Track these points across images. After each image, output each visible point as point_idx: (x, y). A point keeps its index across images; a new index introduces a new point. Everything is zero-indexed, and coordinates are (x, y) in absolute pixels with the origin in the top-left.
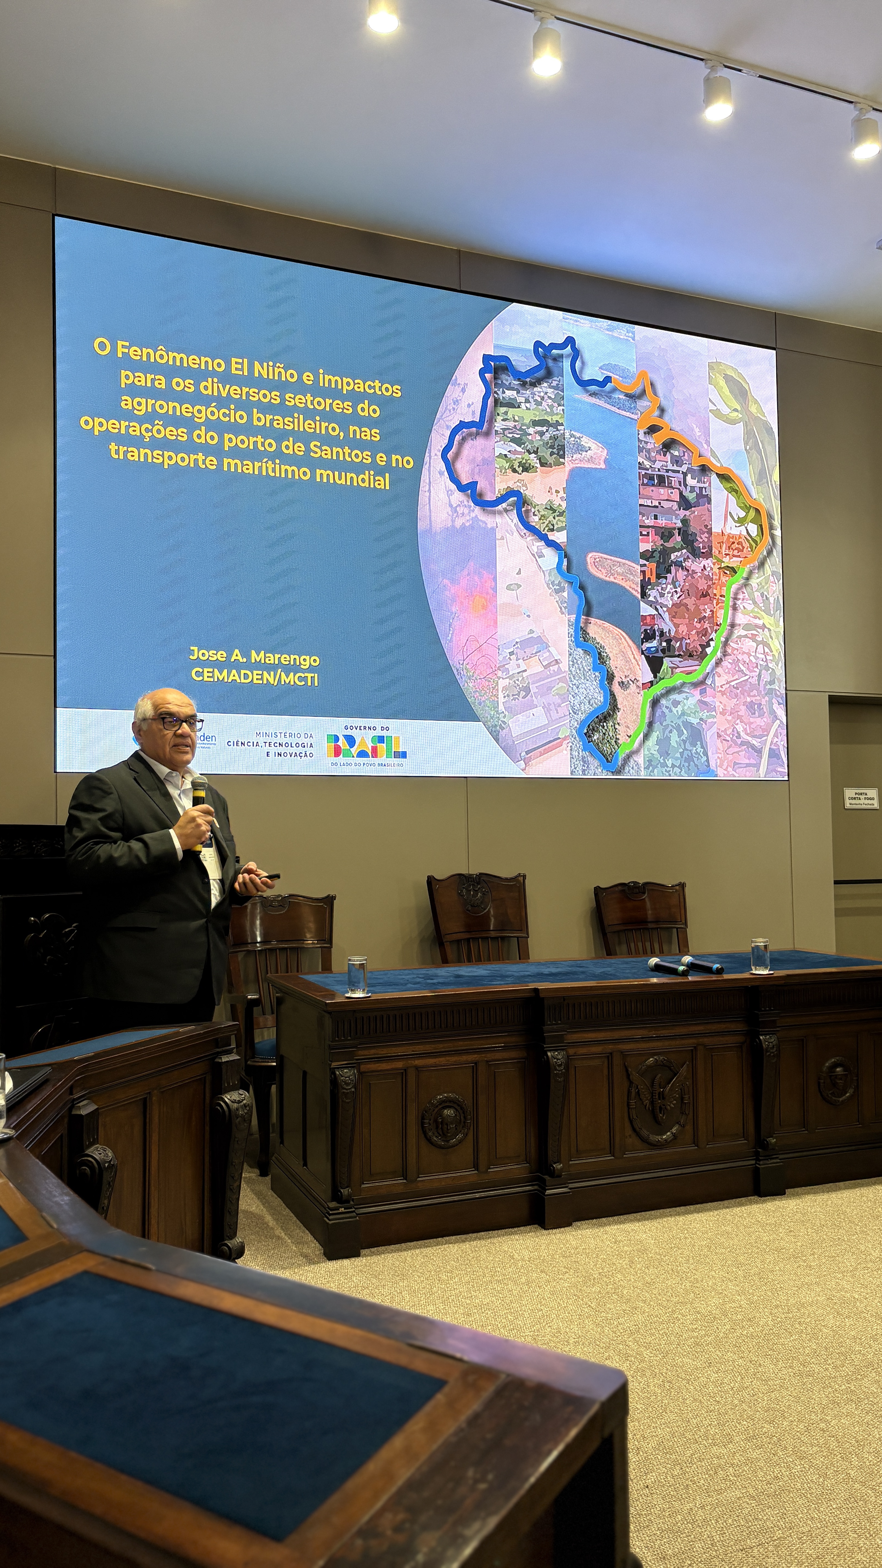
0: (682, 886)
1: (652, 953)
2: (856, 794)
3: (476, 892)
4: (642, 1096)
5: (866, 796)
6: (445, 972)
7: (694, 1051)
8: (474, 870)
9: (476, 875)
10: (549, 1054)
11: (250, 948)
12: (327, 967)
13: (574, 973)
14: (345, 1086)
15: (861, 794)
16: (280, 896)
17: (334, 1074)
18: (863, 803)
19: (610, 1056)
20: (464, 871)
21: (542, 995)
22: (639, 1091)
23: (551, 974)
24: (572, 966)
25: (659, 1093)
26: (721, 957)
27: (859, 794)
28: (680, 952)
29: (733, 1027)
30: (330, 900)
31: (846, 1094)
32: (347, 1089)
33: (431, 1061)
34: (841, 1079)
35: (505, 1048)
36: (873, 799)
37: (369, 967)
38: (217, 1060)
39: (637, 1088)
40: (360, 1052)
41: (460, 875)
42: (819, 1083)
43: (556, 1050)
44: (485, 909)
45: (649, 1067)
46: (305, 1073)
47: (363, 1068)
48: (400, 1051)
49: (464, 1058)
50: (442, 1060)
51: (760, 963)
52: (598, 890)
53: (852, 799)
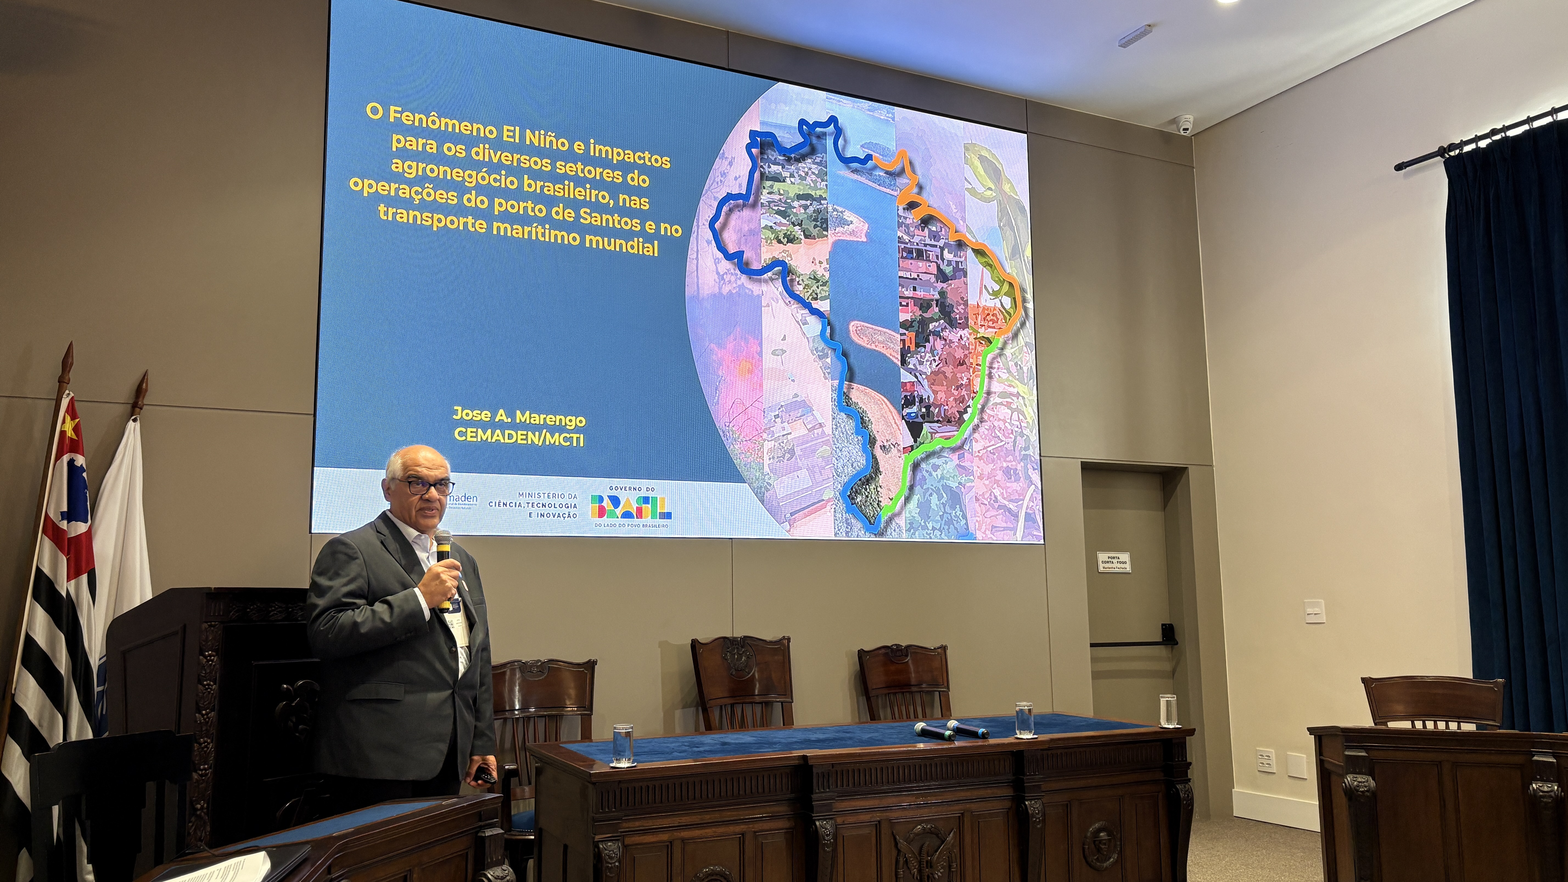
0: (944, 648)
1: (915, 718)
2: (1109, 557)
3: (740, 656)
4: (910, 865)
5: (1119, 560)
6: (711, 739)
7: (961, 818)
8: (739, 633)
9: (741, 638)
10: (817, 823)
11: (507, 715)
12: (586, 735)
13: (842, 739)
14: (609, 860)
15: (1114, 558)
16: (539, 661)
17: (598, 848)
18: (1116, 567)
19: (878, 825)
20: (728, 634)
21: (811, 762)
22: (906, 860)
23: (819, 741)
24: (838, 732)
25: (927, 862)
26: (985, 721)
27: (1111, 558)
28: (942, 716)
29: (999, 792)
30: (591, 665)
31: (1110, 858)
32: (611, 864)
33: (697, 833)
34: (1105, 844)
35: (773, 818)
36: (1125, 563)
37: (636, 735)
38: (480, 834)
39: (905, 857)
40: (625, 825)
41: (725, 638)
42: (1084, 849)
43: (825, 820)
44: (749, 673)
45: (917, 835)
46: (566, 847)
47: (628, 841)
48: (666, 822)
49: (732, 829)
50: (709, 832)
51: (1025, 727)
52: (861, 653)
53: (1105, 562)
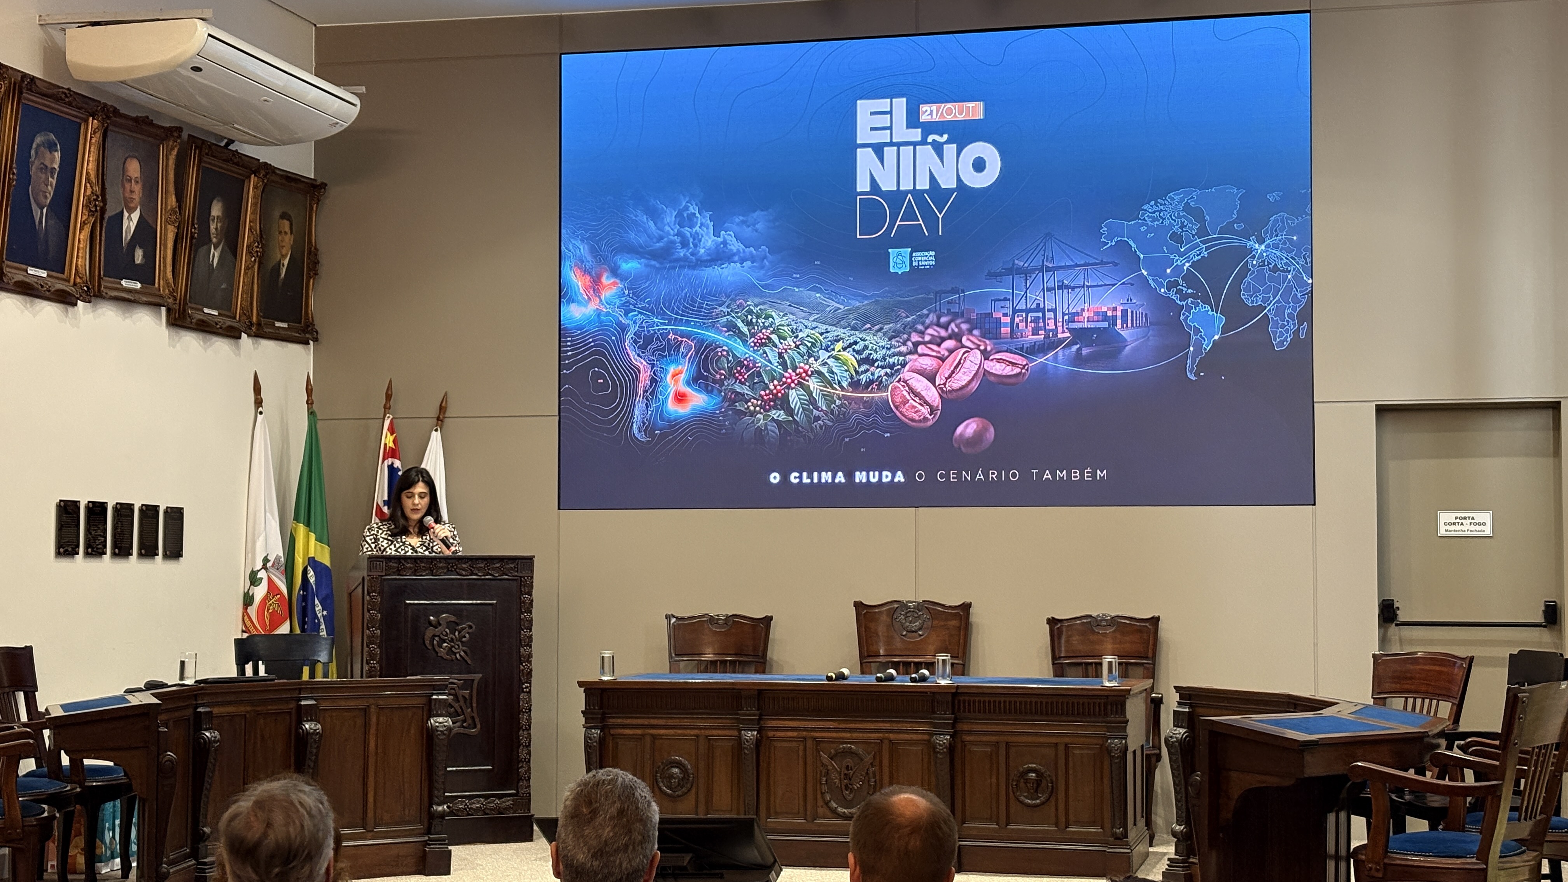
0: (1156, 619)
2: (1456, 518)
3: (916, 618)
5: (1473, 521)
7: (880, 744)
10: (743, 733)
15: (1465, 518)
18: (1467, 529)
19: (804, 741)
25: (846, 774)
27: (1461, 518)
30: (767, 621)
31: (1040, 797)
32: (590, 743)
33: (662, 732)
36: (1484, 524)
40: (610, 720)
41: (898, 601)
42: (1012, 785)
43: (748, 730)
44: (922, 635)
45: (841, 754)
47: (612, 731)
48: (640, 722)
49: (688, 732)
50: (672, 732)
52: (1055, 621)
53: (1450, 524)
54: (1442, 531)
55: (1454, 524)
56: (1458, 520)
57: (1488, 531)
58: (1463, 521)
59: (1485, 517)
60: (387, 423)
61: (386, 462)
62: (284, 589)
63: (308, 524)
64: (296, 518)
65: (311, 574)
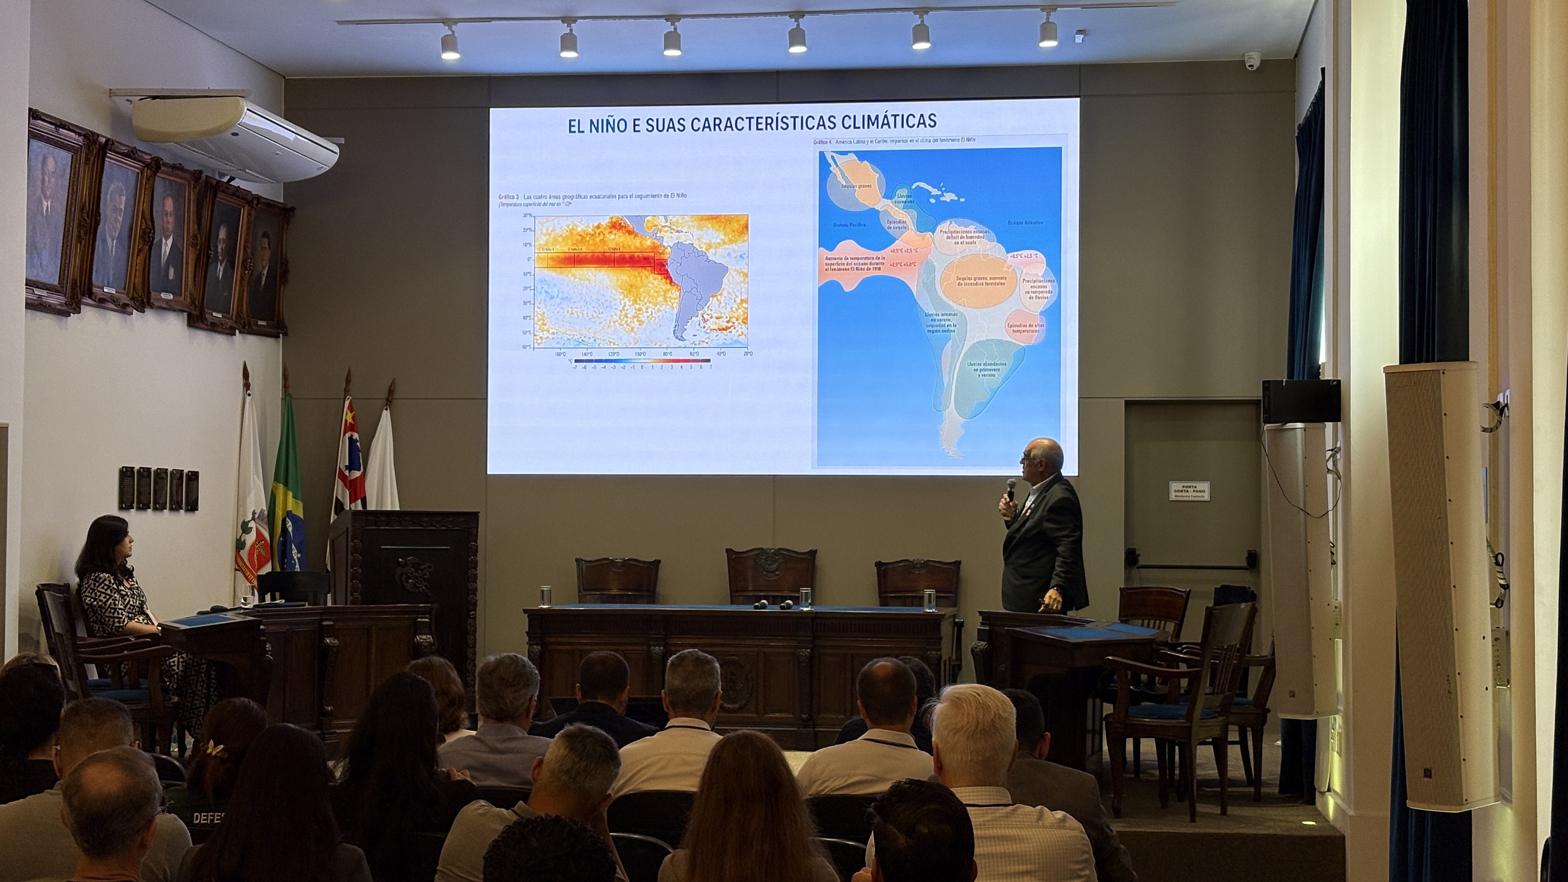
0: (958, 562)
2: (1183, 487)
3: (773, 562)
5: (1196, 489)
9: (776, 549)
10: (652, 647)
15: (1190, 487)
18: (1191, 495)
27: (1186, 487)
30: (657, 564)
36: (1204, 491)
43: (657, 646)
44: (778, 575)
48: (571, 640)
52: (881, 564)
53: (1178, 491)
54: (1173, 497)
55: (1182, 491)
56: (1184, 489)
57: (1206, 497)
58: (1188, 489)
59: (1205, 486)
60: (347, 403)
61: (348, 435)
62: (267, 535)
63: (286, 484)
64: (276, 479)
65: (289, 525)
